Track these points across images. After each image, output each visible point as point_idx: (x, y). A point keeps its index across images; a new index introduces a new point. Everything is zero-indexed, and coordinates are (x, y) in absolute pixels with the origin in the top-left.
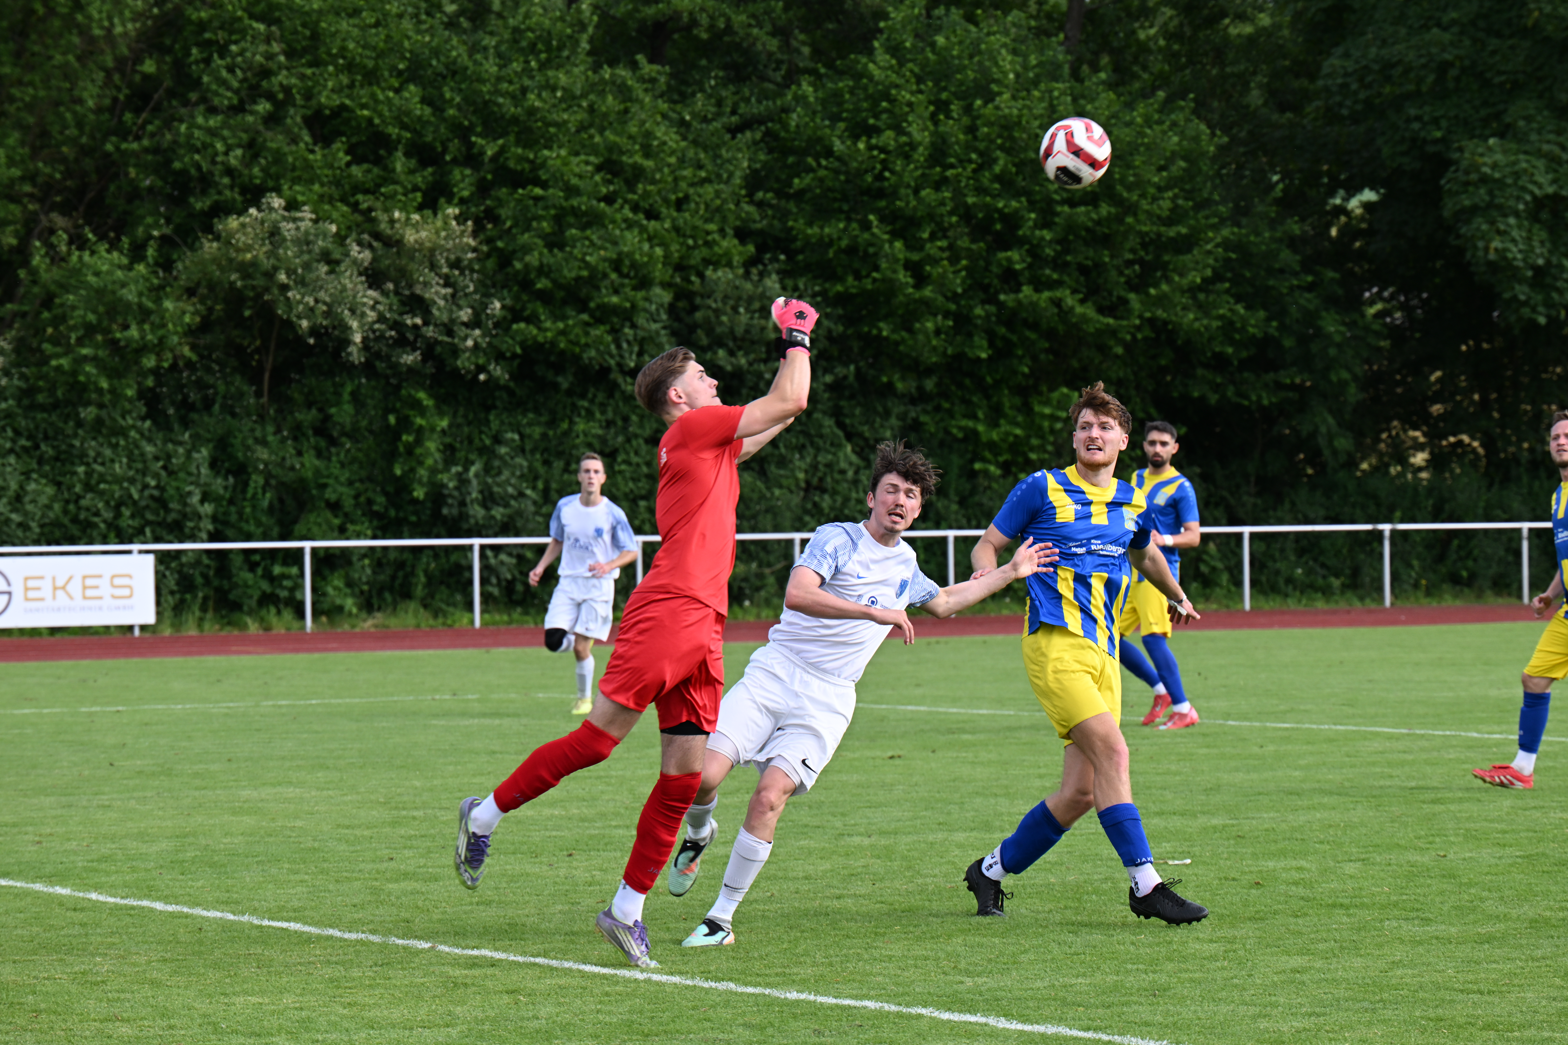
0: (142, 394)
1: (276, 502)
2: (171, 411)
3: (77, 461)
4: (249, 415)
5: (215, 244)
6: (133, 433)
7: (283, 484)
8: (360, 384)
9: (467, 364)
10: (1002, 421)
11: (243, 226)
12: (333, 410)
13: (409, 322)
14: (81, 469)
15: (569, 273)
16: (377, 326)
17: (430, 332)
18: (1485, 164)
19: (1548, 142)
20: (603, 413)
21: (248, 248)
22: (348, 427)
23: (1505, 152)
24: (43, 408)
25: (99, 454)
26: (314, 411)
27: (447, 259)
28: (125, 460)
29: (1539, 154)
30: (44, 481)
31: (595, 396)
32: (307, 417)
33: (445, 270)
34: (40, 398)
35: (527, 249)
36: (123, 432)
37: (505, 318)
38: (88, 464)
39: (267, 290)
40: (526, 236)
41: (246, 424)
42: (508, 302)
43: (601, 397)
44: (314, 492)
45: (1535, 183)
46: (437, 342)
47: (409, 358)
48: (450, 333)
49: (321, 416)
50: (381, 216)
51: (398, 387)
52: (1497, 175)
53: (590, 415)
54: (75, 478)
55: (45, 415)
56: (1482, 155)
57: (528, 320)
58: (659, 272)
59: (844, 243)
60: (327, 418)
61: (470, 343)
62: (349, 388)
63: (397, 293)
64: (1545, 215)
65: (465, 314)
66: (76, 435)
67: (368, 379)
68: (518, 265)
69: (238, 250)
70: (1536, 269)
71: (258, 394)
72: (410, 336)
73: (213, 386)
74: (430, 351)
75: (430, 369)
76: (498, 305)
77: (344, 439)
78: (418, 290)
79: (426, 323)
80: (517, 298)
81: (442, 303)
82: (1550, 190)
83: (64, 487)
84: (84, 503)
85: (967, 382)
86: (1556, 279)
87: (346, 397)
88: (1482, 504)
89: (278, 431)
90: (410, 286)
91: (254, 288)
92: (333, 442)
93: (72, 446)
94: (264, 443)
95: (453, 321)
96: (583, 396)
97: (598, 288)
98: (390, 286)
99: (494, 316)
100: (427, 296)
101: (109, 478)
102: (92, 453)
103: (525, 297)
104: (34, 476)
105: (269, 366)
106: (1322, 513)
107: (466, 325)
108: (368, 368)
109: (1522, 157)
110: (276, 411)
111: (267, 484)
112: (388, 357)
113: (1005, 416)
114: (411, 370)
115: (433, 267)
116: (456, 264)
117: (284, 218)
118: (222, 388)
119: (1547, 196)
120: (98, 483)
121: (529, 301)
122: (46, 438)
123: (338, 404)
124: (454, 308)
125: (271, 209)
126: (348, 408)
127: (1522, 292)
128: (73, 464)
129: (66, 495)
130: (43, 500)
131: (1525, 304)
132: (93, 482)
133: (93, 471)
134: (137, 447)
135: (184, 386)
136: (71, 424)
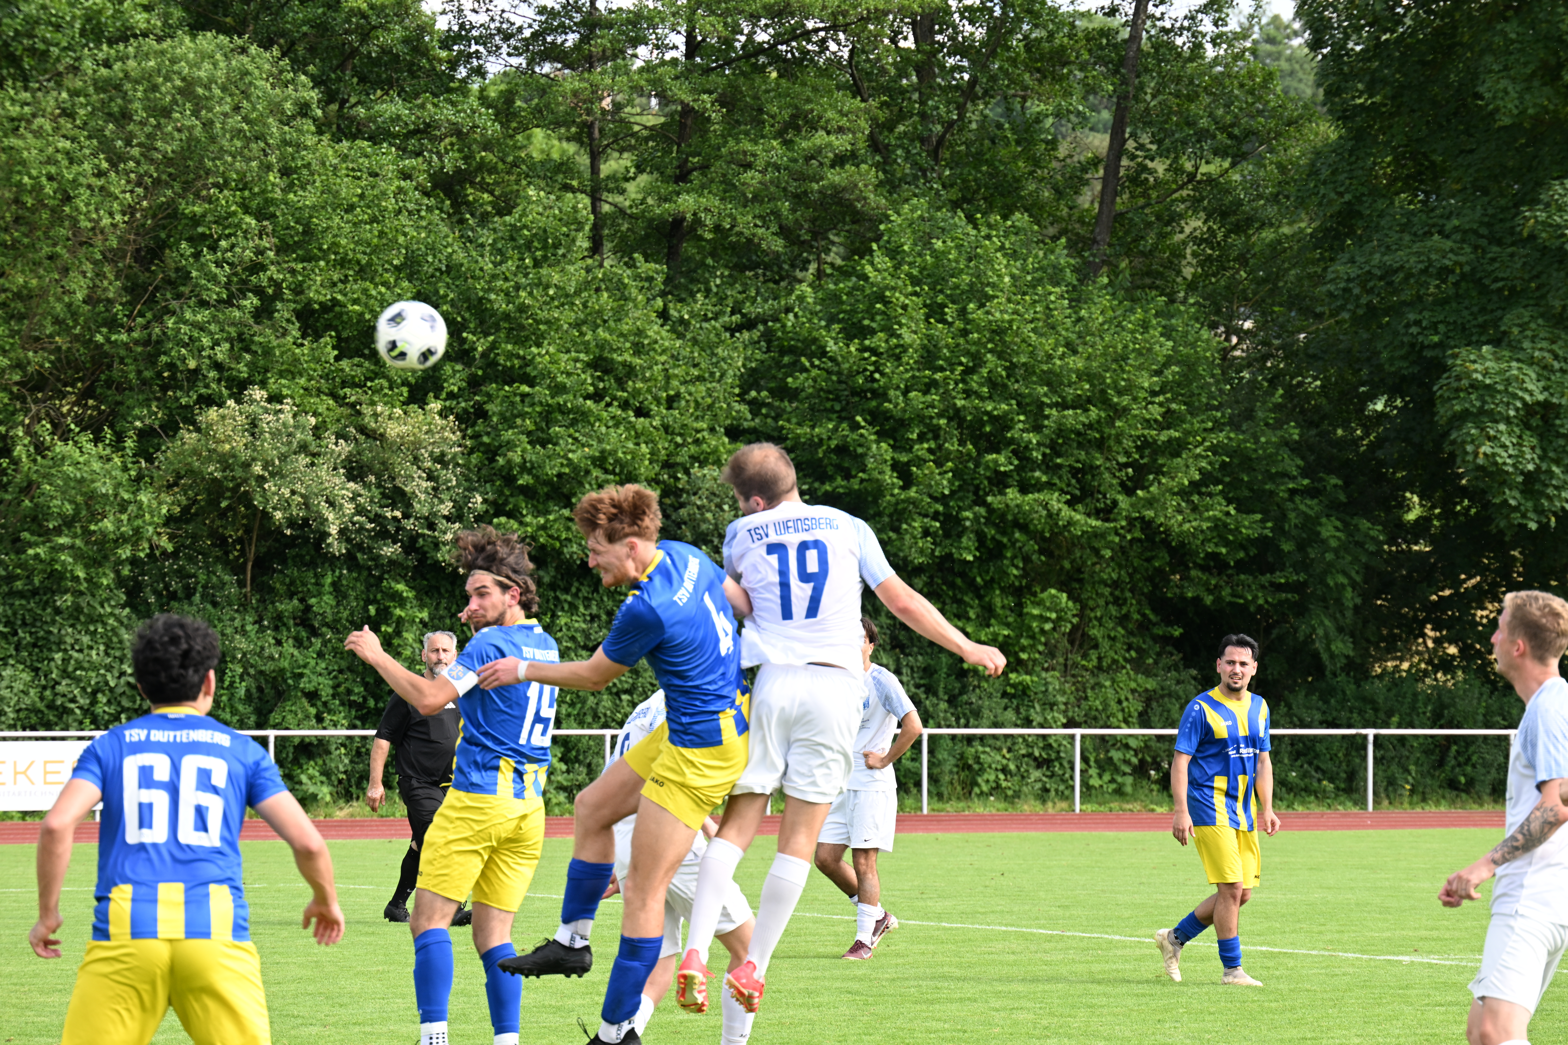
0: (120, 581)
1: (254, 691)
2: (152, 600)
3: (54, 647)
4: (230, 605)
5: (194, 435)
6: (111, 621)
7: (261, 672)
8: (341, 574)
9: (447, 557)
10: (993, 621)
11: (223, 417)
12: (313, 601)
13: (389, 515)
14: (58, 656)
15: (551, 470)
16: (356, 518)
17: (409, 524)
18: (1476, 371)
19: (1541, 349)
20: (587, 607)
21: (228, 439)
22: (329, 618)
23: (1498, 359)
24: (21, 595)
25: (77, 641)
26: (295, 602)
27: (431, 454)
28: (102, 648)
29: (1531, 362)
30: (21, 667)
31: (579, 590)
32: (288, 606)
33: (428, 464)
34: (19, 585)
35: (510, 445)
36: (100, 619)
37: (487, 511)
38: (65, 651)
39: (245, 481)
40: (510, 432)
41: (227, 613)
42: (490, 496)
43: (585, 591)
44: (290, 682)
45: (1526, 390)
46: (419, 535)
47: (389, 550)
48: (432, 526)
49: (301, 607)
50: (367, 410)
51: (381, 579)
52: (1488, 381)
53: (573, 608)
54: (52, 664)
55: (24, 602)
56: (1474, 362)
57: (510, 515)
58: (645, 468)
59: (833, 443)
60: (308, 608)
61: (449, 536)
62: (329, 580)
63: (379, 486)
64: (1535, 422)
65: (446, 508)
66: (54, 622)
67: (349, 570)
68: (501, 461)
69: (218, 442)
70: (1528, 475)
71: (241, 584)
72: (391, 529)
73: (194, 576)
74: (411, 544)
75: (412, 561)
76: (479, 499)
77: (324, 629)
78: (399, 482)
79: (406, 516)
80: (500, 493)
81: (423, 497)
82: (1541, 398)
83: (41, 673)
84: (60, 689)
85: (959, 581)
86: (1547, 486)
87: (327, 588)
88: (1482, 711)
89: (259, 621)
90: (393, 479)
91: (234, 478)
92: (314, 632)
93: (51, 632)
94: (244, 633)
95: (435, 514)
96: (567, 591)
97: (581, 484)
98: (372, 478)
99: (475, 510)
100: (407, 489)
101: (86, 665)
102: (69, 640)
103: (507, 492)
104: (11, 662)
105: (252, 556)
106: (1318, 716)
107: (448, 519)
108: (350, 559)
109: (1514, 364)
110: (258, 601)
111: (246, 672)
112: (370, 549)
113: (996, 617)
114: (392, 562)
115: (416, 460)
116: (440, 459)
117: (266, 411)
118: (202, 577)
119: (1538, 403)
120: (76, 670)
121: (512, 495)
122: (24, 624)
123: (319, 594)
124: (436, 501)
125: (252, 401)
126: (329, 599)
127: (1513, 498)
128: (50, 650)
129: (43, 682)
130: (18, 686)
131: (1516, 509)
132: (70, 669)
133: (71, 657)
134: (116, 634)
135: (165, 574)
136: (49, 610)
